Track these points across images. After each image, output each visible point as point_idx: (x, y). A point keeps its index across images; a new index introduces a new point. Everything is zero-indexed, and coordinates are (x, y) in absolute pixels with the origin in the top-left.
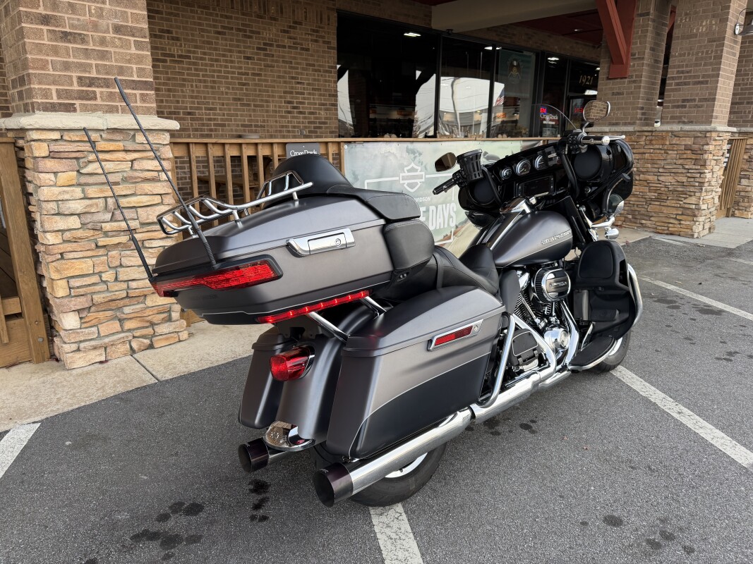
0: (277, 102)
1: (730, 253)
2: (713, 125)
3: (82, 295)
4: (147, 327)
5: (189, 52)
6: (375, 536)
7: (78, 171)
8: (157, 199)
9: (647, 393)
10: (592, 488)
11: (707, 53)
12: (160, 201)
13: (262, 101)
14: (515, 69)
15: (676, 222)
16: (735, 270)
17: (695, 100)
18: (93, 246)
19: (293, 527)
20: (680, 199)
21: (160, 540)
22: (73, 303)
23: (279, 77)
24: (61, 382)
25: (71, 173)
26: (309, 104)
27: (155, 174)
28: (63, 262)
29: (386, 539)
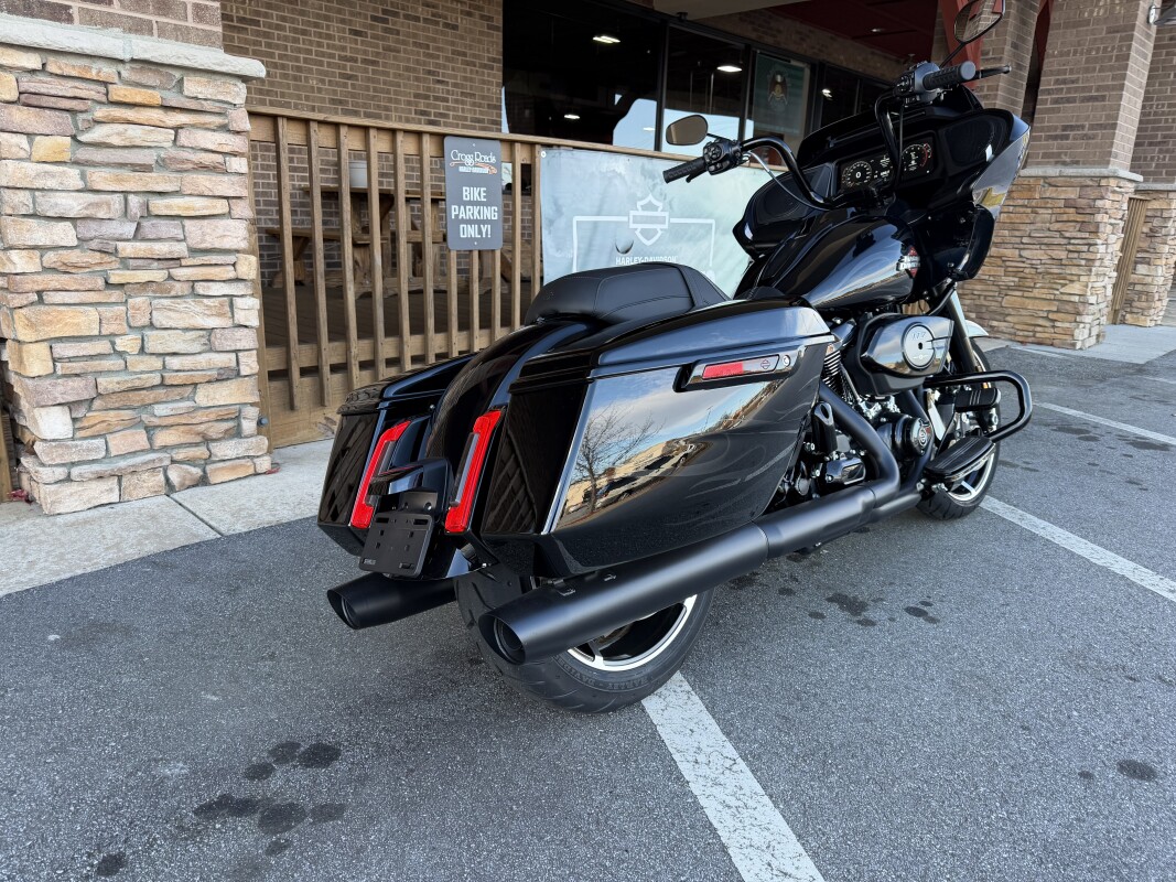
0: (403, 110)
1: (1140, 369)
2: (1110, 167)
3: (77, 375)
4: (197, 445)
5: (258, 13)
6: (696, 802)
7: (74, 137)
8: (221, 206)
9: (1103, 561)
10: (1075, 713)
11: (1105, 49)
12: (226, 210)
13: (379, 107)
14: (778, 88)
15: (1048, 324)
16: (1160, 391)
17: (1083, 127)
18: (100, 283)
19: (529, 787)
20: (1055, 286)
21: (257, 816)
22: (60, 388)
23: (407, 69)
24: (36, 536)
25: (59, 139)
26: (455, 117)
27: (219, 158)
28: (42, 308)
29: (720, 807)
